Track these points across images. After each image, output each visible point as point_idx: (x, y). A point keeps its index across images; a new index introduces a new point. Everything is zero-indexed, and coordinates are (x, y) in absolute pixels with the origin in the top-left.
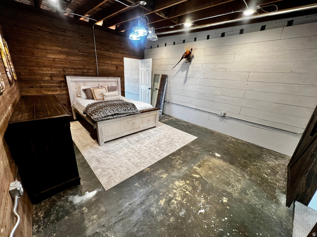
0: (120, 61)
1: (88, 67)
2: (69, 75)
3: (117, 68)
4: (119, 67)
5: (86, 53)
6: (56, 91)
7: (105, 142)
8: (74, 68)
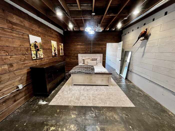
0: (104, 45)
1: (88, 50)
2: (80, 53)
3: (102, 49)
4: (103, 49)
5: (88, 43)
6: (75, 59)
7: (74, 85)
8: (82, 51)
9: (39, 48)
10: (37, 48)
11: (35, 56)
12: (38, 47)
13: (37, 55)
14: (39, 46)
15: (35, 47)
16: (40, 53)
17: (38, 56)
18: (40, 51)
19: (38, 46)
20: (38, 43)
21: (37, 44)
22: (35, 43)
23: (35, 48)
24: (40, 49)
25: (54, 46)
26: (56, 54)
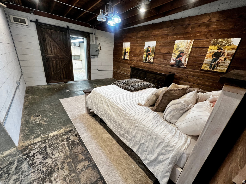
11: (145, 59)
13: (147, 58)
14: (151, 51)
15: (147, 52)
16: (150, 58)
17: (147, 60)
18: (151, 55)
20: (151, 47)
21: (149, 48)
22: (148, 48)
24: (151, 53)
25: (180, 48)
26: (183, 62)
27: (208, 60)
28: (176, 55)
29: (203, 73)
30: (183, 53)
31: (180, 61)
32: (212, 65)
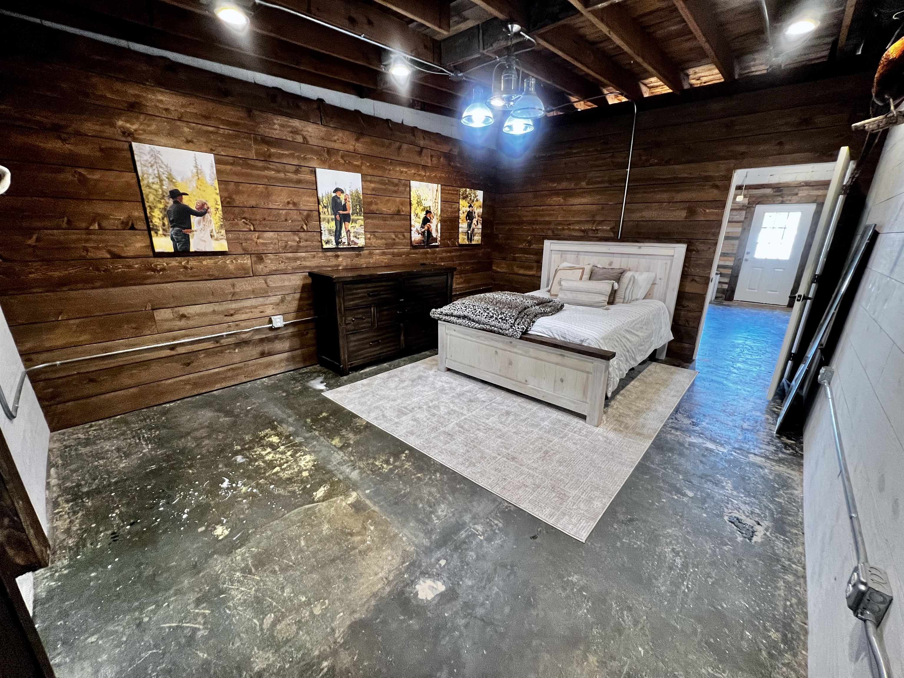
3: (691, 212)
4: (701, 210)
5: (602, 182)
6: (530, 268)
7: (449, 370)
9: (351, 213)
10: (341, 212)
11: (333, 238)
12: (344, 208)
13: (340, 234)
14: (349, 205)
17: (344, 240)
19: (345, 205)
21: (342, 197)
23: (335, 213)
24: (353, 214)
25: (423, 202)
26: (434, 234)
27: (463, 226)
28: (419, 218)
29: (461, 250)
30: (430, 212)
31: (429, 232)
32: (468, 233)
